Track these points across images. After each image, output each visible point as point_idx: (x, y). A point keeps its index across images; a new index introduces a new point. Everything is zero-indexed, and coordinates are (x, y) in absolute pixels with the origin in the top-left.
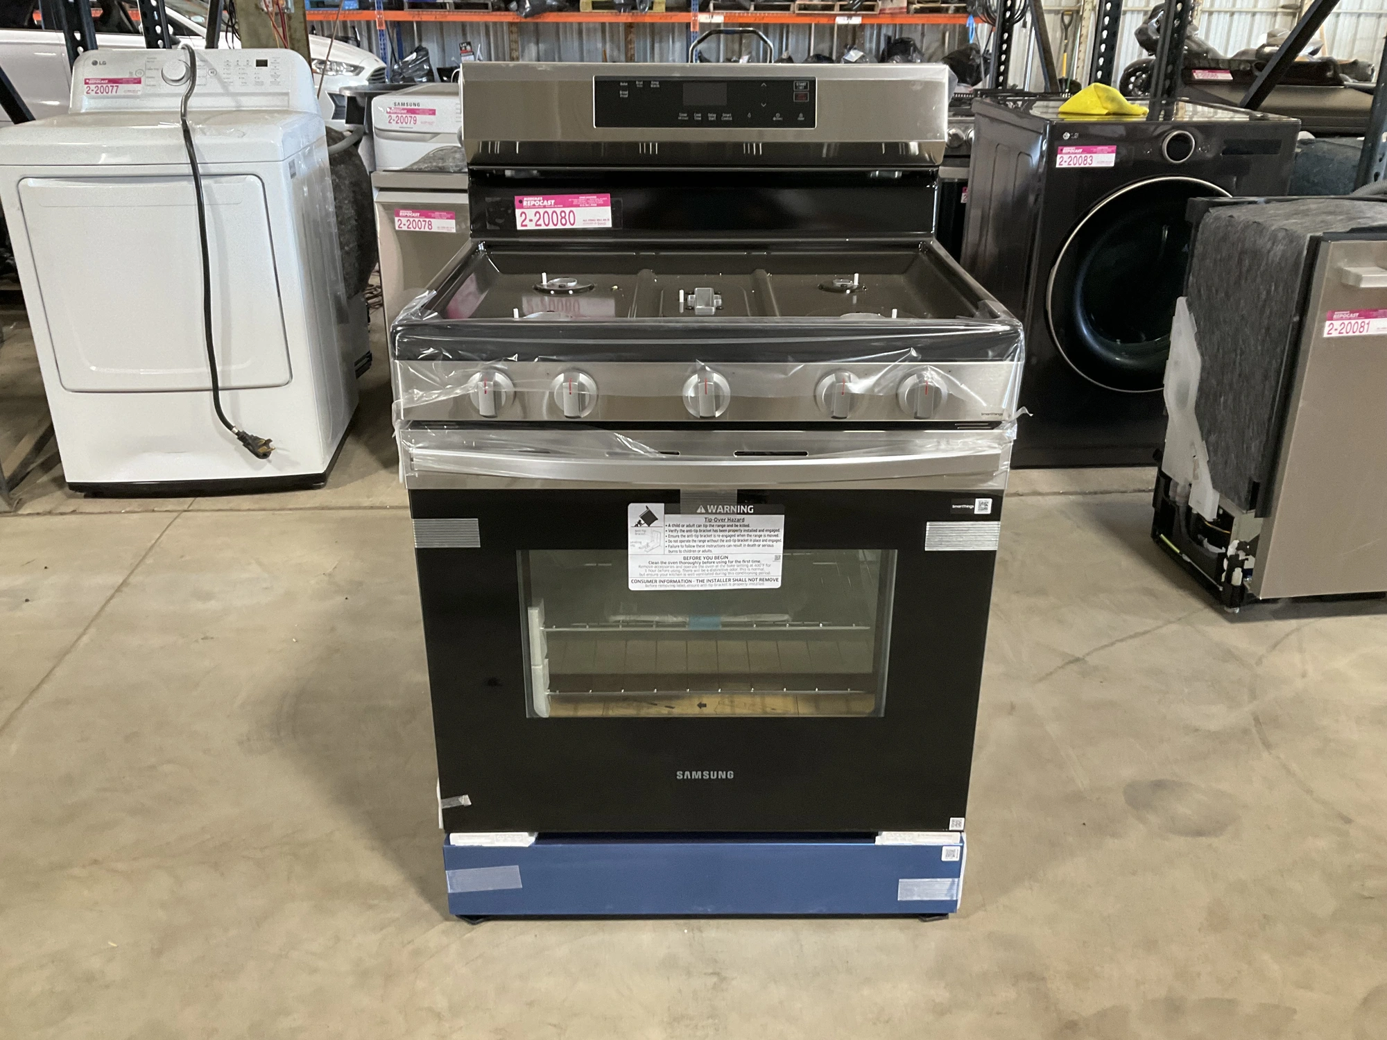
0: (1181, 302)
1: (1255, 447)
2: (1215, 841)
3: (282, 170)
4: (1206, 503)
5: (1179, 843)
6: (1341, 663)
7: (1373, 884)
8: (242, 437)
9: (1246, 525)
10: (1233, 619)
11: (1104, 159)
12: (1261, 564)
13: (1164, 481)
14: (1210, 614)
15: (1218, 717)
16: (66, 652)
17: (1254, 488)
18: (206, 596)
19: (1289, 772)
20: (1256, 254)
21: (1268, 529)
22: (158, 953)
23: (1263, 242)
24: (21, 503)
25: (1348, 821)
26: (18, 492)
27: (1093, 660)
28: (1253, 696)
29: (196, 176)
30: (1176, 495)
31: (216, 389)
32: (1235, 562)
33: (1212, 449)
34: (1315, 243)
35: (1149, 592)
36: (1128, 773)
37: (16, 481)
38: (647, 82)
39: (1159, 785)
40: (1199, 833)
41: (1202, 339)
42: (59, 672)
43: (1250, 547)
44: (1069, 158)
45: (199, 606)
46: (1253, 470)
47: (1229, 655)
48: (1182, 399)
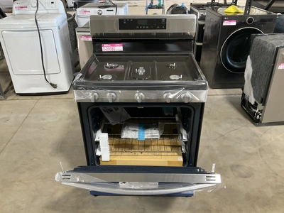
0: (249, 57)
1: (263, 91)
2: (249, 179)
3: (57, 28)
4: (252, 101)
5: (241, 179)
6: (279, 137)
7: (281, 190)
8: (51, 84)
9: (260, 107)
10: (257, 126)
11: (234, 23)
12: (263, 115)
13: (244, 95)
14: (252, 125)
15: (252, 149)
16: (15, 132)
17: (262, 99)
18: (43, 119)
19: (266, 163)
20: (265, 48)
21: (265, 108)
22: (32, 202)
23: (267, 46)
24: (7, 97)
25: (277, 175)
26: (6, 95)
27: (226, 136)
28: (259, 144)
29: (38, 30)
30: (246, 98)
31: (45, 74)
32: (258, 114)
33: (254, 89)
34: (278, 49)
35: (239, 119)
36: (232, 163)
37: (6, 92)
38: (130, 20)
39: (238, 166)
40: (245, 177)
41: (253, 65)
42: (14, 137)
43: (261, 111)
44: (226, 23)
45: (42, 121)
46: (262, 95)
47: (255, 134)
48: (248, 78)
